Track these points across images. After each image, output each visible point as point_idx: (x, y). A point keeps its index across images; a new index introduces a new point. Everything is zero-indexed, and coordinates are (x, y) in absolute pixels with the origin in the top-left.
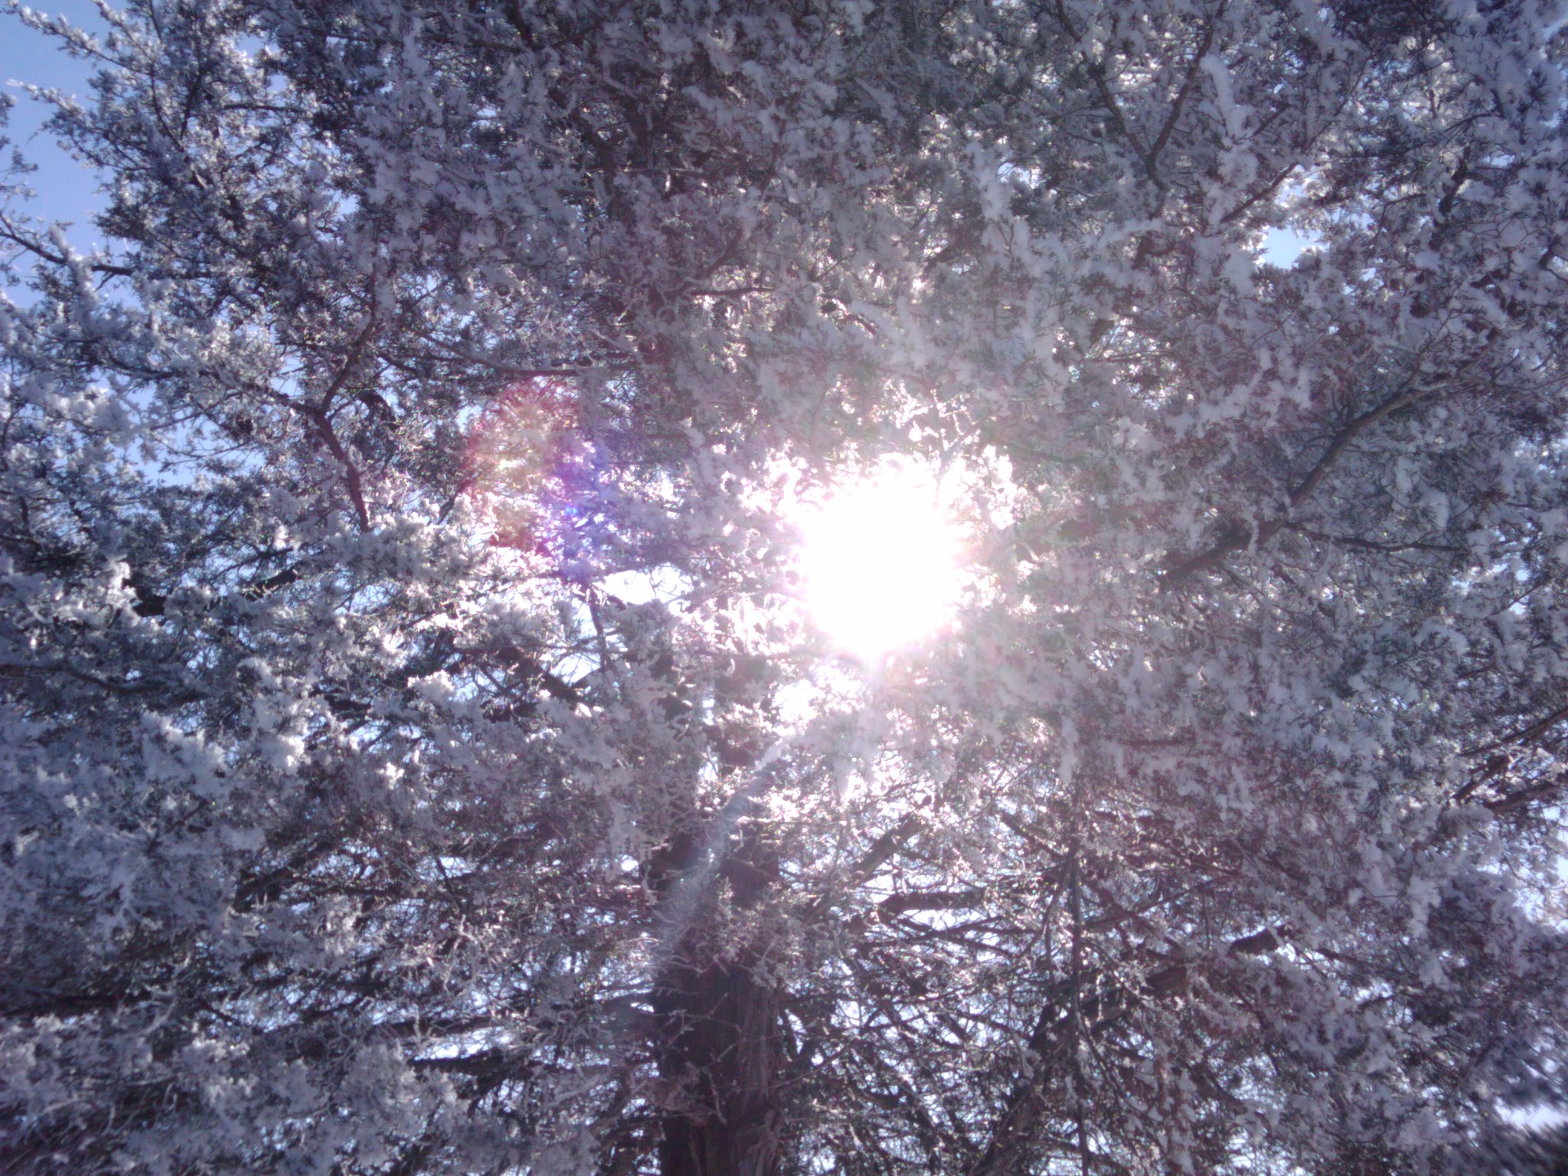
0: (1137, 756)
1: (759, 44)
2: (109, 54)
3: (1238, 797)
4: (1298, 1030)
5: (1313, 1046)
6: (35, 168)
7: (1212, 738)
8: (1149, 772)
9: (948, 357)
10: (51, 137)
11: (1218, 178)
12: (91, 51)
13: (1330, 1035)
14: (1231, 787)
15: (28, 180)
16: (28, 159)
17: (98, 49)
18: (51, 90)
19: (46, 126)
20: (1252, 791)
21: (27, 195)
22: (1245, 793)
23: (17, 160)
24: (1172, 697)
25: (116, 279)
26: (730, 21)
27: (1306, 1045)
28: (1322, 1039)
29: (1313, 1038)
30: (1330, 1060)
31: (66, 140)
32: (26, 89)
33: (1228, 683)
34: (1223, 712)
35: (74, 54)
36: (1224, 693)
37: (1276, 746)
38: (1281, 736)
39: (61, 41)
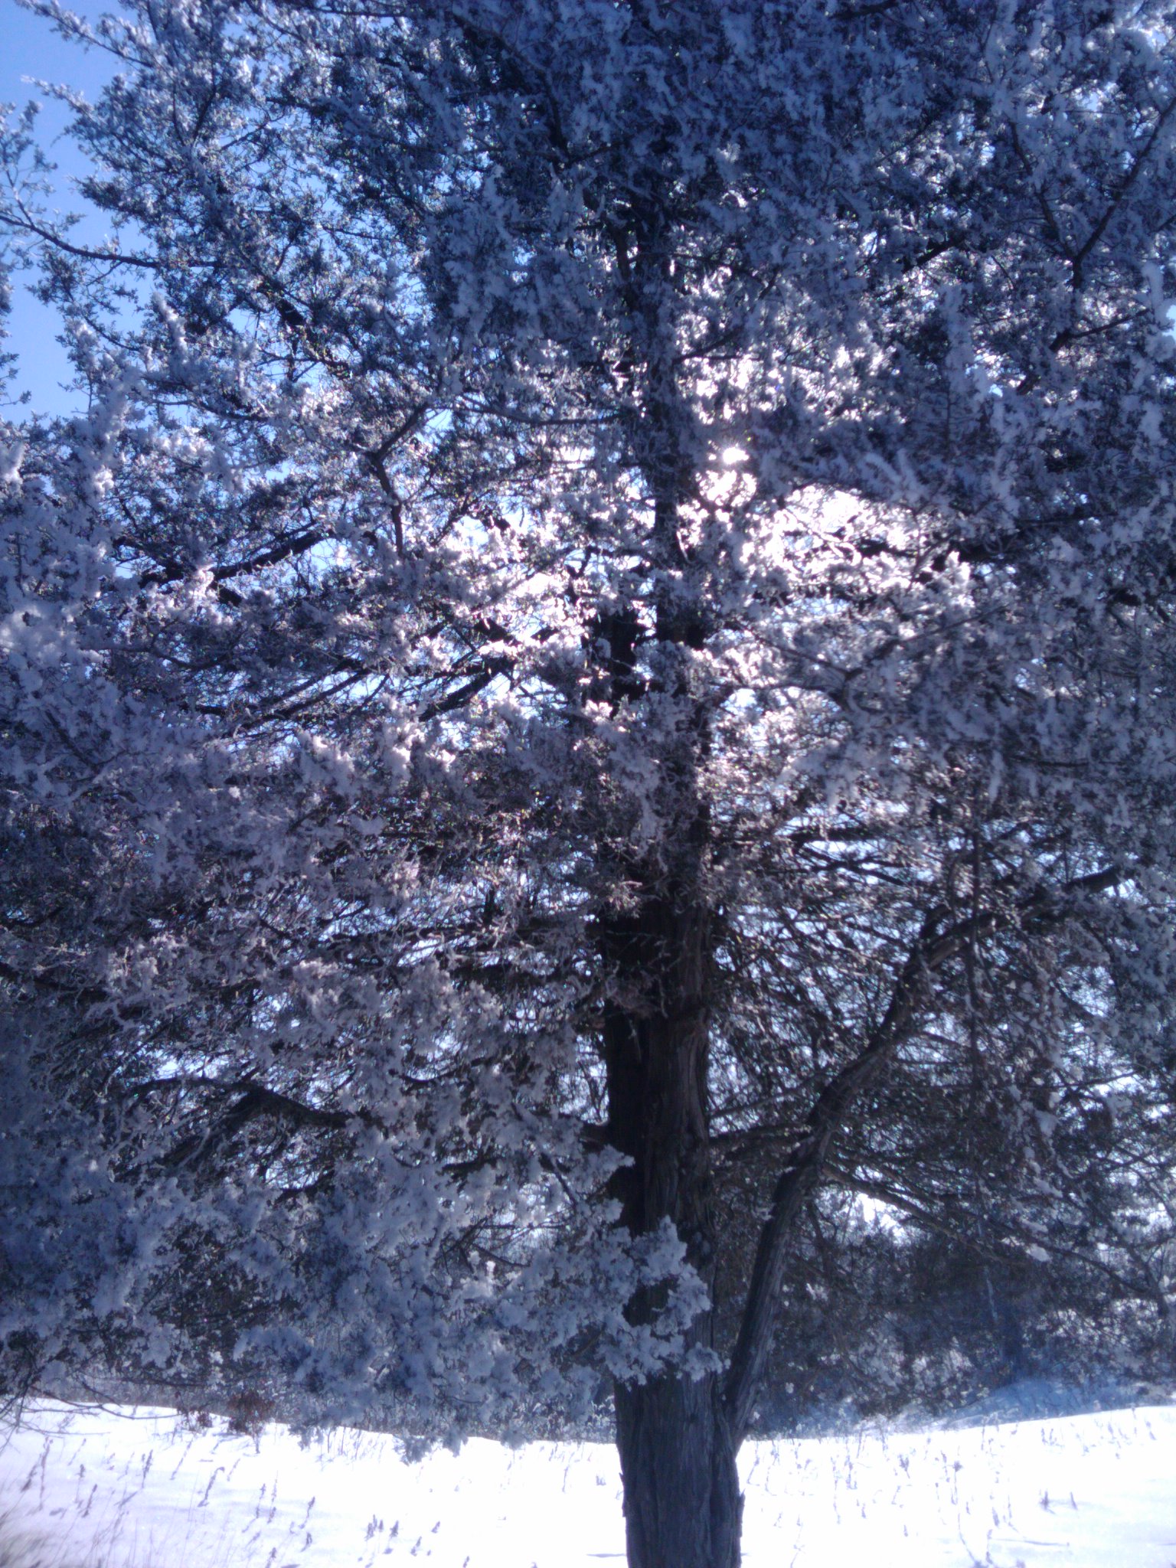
0: (1047, 779)
1: (760, 158)
2: (101, 39)
3: (1120, 816)
4: (1138, 965)
5: (1150, 978)
6: (55, 166)
7: (1101, 767)
8: (1053, 791)
9: (932, 495)
10: (72, 142)
11: (1144, 355)
12: (83, 35)
13: (1164, 970)
14: (1116, 810)
15: (48, 178)
16: (48, 159)
17: (91, 35)
18: (61, 86)
19: (67, 131)
20: (1131, 810)
21: (47, 190)
22: (1125, 813)
23: (39, 160)
24: (1074, 737)
25: (123, 266)
26: (734, 134)
27: (1144, 977)
28: (1157, 972)
29: (1150, 971)
30: (1162, 989)
31: (87, 144)
32: (38, 84)
33: (1116, 726)
34: (1111, 748)
35: (66, 37)
36: (1113, 734)
37: (1150, 779)
38: (1153, 771)
39: (55, 24)
